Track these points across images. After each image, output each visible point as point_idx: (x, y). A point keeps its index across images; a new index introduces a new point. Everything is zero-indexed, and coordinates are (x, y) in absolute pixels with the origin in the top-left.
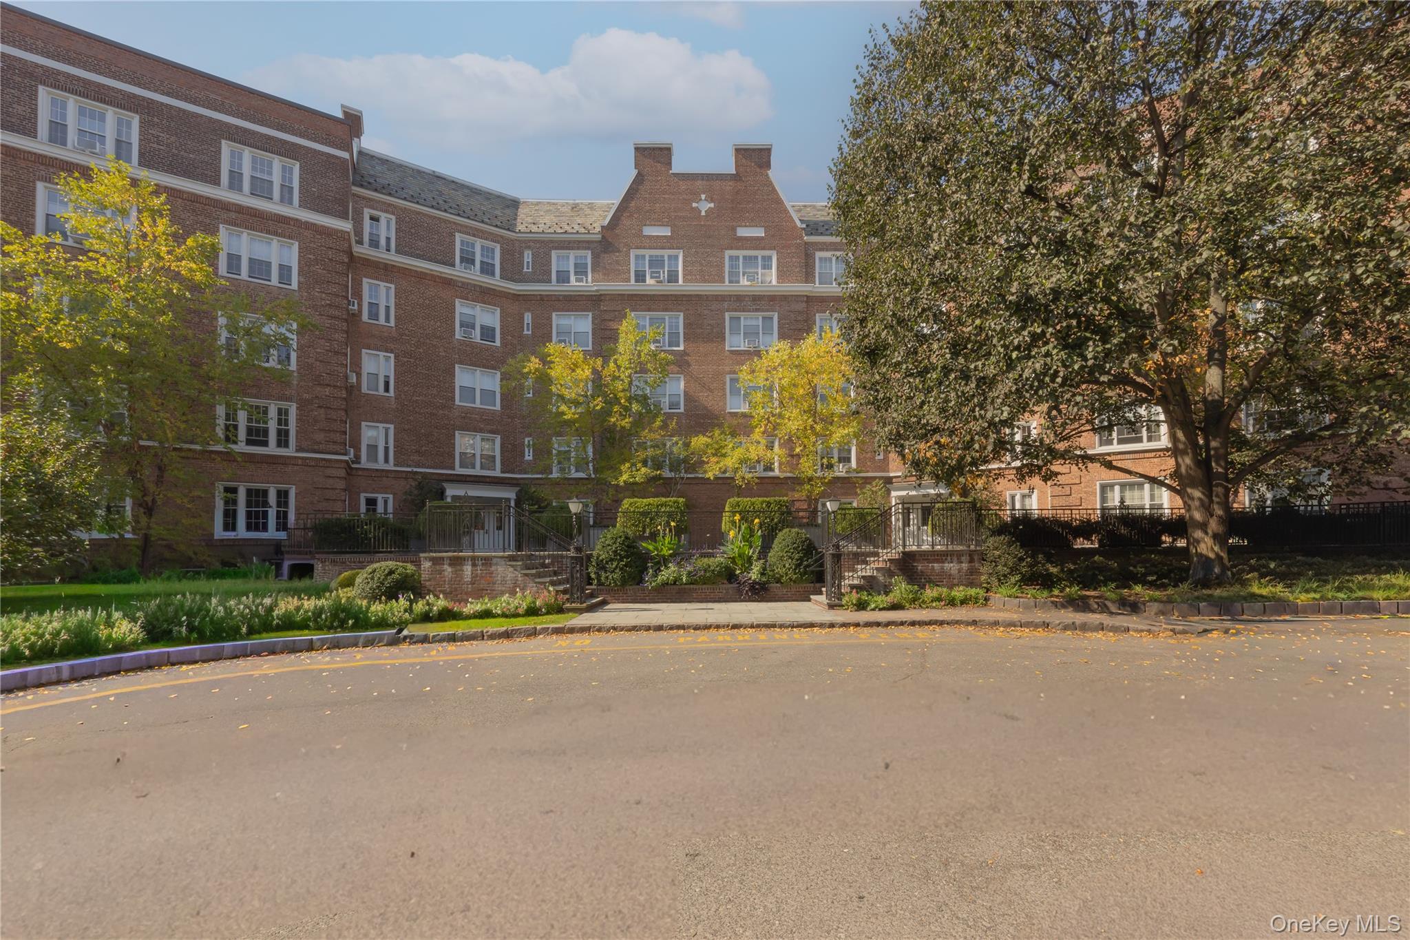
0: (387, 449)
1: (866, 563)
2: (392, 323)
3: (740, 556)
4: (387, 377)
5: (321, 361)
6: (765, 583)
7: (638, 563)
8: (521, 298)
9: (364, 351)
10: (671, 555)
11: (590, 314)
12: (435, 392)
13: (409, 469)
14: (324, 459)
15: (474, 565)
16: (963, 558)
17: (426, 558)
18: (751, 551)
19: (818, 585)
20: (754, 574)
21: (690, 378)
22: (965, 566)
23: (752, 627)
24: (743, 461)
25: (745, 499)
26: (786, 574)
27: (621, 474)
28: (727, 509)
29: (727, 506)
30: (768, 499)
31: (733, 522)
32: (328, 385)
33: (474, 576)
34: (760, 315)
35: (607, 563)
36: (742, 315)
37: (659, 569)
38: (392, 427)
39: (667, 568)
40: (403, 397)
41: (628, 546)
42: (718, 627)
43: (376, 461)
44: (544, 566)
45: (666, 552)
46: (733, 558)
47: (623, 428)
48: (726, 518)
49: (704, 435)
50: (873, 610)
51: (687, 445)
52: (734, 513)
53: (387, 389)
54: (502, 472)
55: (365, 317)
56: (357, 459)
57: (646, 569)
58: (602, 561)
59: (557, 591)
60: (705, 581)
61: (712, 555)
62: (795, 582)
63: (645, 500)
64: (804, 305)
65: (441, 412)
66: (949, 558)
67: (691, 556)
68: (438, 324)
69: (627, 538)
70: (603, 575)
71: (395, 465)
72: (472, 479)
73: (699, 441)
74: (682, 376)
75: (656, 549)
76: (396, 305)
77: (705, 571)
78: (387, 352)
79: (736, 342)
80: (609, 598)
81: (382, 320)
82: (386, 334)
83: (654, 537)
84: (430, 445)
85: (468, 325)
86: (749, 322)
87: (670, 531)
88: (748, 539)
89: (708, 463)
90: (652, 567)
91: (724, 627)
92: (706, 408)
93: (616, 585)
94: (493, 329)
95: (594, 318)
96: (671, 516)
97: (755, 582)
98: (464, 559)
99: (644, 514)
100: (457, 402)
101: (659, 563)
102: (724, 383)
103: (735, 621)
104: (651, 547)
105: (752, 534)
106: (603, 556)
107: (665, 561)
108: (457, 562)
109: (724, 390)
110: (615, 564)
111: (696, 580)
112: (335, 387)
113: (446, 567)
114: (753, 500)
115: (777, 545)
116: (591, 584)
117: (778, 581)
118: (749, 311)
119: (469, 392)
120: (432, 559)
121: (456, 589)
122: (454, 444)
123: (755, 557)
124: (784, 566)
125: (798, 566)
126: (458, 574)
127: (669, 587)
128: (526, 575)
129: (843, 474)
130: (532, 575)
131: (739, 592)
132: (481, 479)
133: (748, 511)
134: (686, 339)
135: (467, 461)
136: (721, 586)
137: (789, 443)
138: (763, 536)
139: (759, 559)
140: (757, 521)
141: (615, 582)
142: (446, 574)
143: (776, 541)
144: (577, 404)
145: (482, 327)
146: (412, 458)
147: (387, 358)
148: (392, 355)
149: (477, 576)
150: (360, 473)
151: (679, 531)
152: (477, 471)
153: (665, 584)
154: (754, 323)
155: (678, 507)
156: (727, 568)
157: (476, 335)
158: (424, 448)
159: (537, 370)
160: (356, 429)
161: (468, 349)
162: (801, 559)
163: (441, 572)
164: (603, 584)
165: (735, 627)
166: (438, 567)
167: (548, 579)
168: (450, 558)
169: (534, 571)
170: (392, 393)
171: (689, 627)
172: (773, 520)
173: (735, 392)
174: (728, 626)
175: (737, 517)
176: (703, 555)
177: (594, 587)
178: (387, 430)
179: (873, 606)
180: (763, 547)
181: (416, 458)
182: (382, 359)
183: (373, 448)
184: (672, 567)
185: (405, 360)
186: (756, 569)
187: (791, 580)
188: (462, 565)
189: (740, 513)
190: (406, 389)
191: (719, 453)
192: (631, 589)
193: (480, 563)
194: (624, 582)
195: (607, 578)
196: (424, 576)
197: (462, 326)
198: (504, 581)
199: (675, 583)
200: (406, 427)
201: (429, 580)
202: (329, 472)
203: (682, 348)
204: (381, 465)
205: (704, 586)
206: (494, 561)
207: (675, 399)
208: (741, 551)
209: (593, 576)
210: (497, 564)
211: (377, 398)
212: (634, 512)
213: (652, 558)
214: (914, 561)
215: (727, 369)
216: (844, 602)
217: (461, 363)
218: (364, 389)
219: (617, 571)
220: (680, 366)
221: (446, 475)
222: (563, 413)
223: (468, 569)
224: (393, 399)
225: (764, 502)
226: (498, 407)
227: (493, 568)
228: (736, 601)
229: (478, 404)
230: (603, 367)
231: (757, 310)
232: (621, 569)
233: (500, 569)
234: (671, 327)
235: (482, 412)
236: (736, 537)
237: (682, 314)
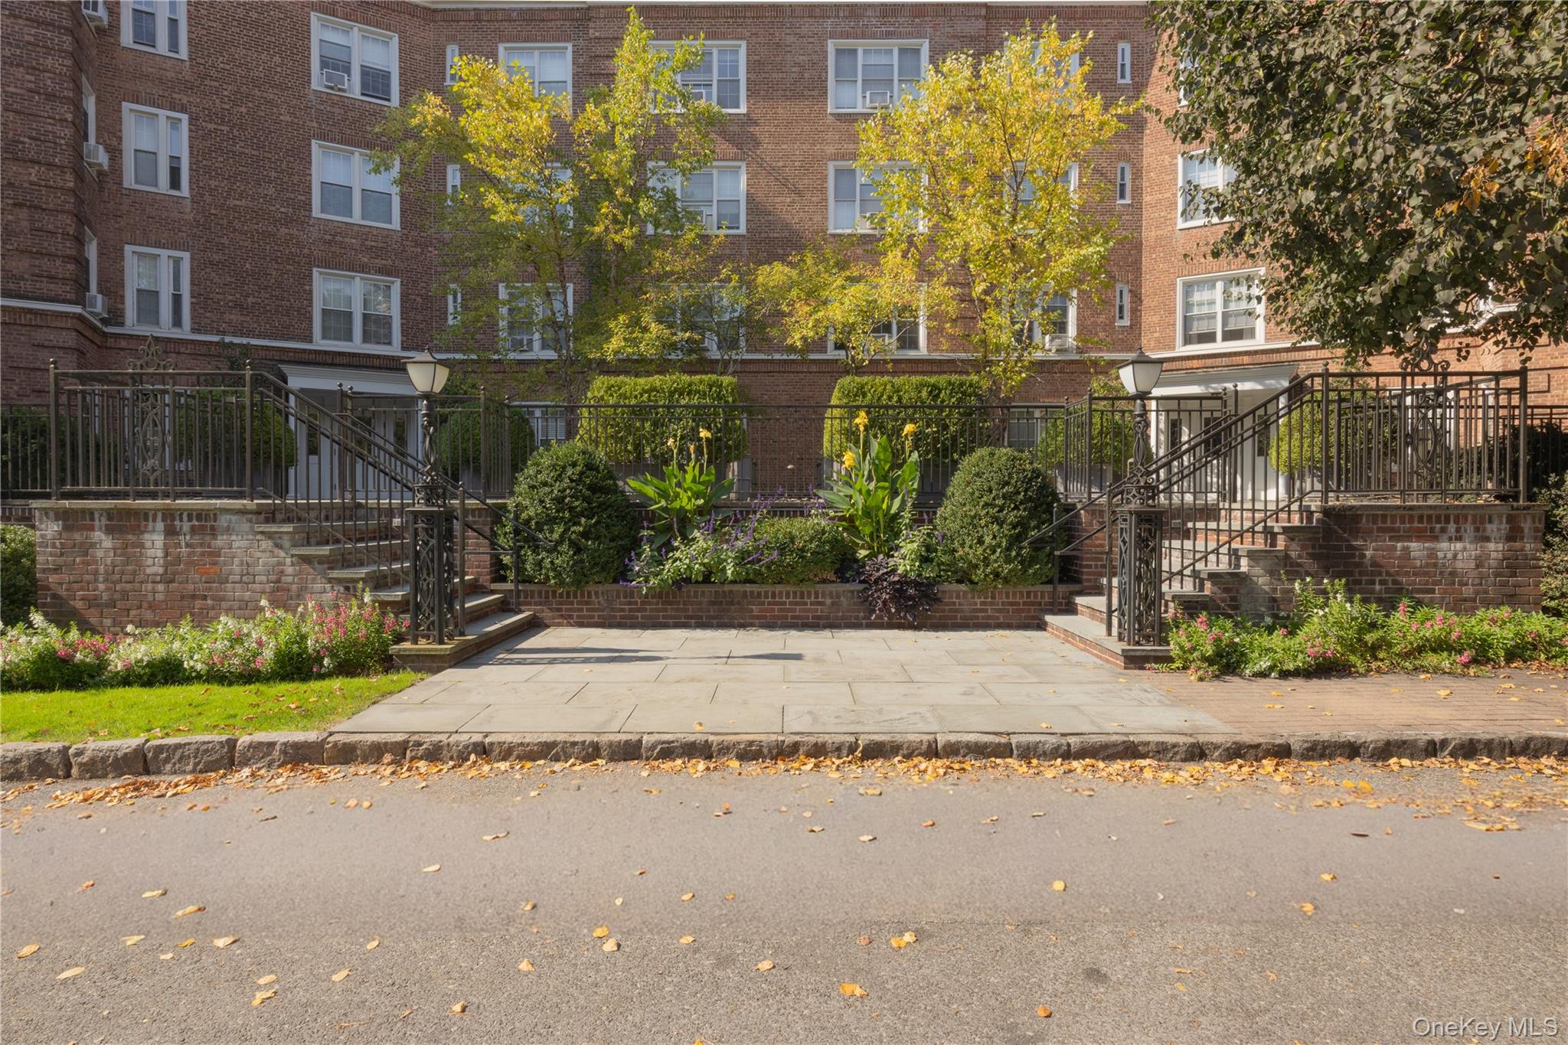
0: (177, 299)
1: (1186, 534)
2: (184, 53)
3: (867, 513)
4: (175, 159)
5: (16, 112)
6: (931, 583)
7: (616, 530)
8: (439, 17)
9: (126, 106)
10: (700, 511)
11: (570, 46)
12: (271, 191)
13: (216, 339)
14: (30, 311)
15: (171, 532)
16: (1491, 528)
17: (45, 511)
18: (897, 502)
19: (1062, 589)
20: (905, 558)
21: (759, 169)
22: (1495, 549)
23: (932, 752)
24: (867, 312)
25: (878, 380)
26: (986, 561)
27: (609, 335)
28: (834, 401)
29: (836, 393)
30: (933, 380)
31: (851, 435)
32: (33, 162)
33: (171, 561)
34: (895, 44)
35: (539, 528)
36: (860, 45)
37: (669, 543)
38: (186, 256)
39: (688, 541)
40: (208, 198)
41: (590, 488)
42: (818, 751)
43: (157, 322)
44: (386, 533)
45: (686, 502)
46: (851, 519)
47: (620, 247)
48: (831, 426)
49: (783, 259)
50: (1263, 675)
51: (749, 285)
52: (852, 411)
53: (175, 183)
54: (403, 348)
55: (127, 37)
56: (115, 316)
57: (637, 543)
58: (528, 521)
59: (384, 604)
60: (780, 575)
61: (801, 512)
62: (1006, 581)
63: (642, 381)
64: (981, 23)
65: (284, 230)
66: (1452, 527)
67: (747, 512)
68: (277, 59)
69: (590, 467)
70: (530, 557)
71: (194, 330)
72: (345, 361)
73: (772, 275)
74: (743, 165)
75: (664, 494)
76: (190, 18)
77: (782, 549)
78: (173, 109)
79: (844, 97)
80: (546, 614)
81: (162, 46)
82: (170, 75)
83: (658, 466)
84: (263, 294)
85: (336, 65)
86: (873, 60)
87: (699, 451)
88: (887, 475)
89: (790, 314)
90: (650, 540)
91: (838, 750)
92: (786, 226)
93: (562, 583)
94: (387, 76)
95: (576, 54)
96: (701, 416)
97: (904, 581)
98: (145, 515)
99: (640, 411)
100: (316, 212)
101: (669, 528)
102: (825, 178)
103: (873, 730)
104: (650, 491)
105: (897, 461)
106: (531, 512)
107: (683, 524)
108: (125, 524)
109: (823, 190)
110: (559, 530)
111: (758, 573)
112: (50, 165)
113: (98, 535)
114: (898, 380)
115: (959, 486)
116: (504, 579)
117: (964, 578)
118: (873, 36)
119: (337, 195)
120: (63, 515)
121: (125, 596)
122: (311, 292)
123: (907, 515)
124: (981, 541)
125: (1016, 540)
126: (130, 552)
127: (692, 588)
128: (306, 559)
129: (1052, 356)
130: (321, 560)
131: (866, 602)
132: (363, 362)
133: (887, 407)
134: (752, 92)
135: (338, 322)
136: (820, 587)
137: (961, 278)
138: (924, 465)
139: (917, 522)
140: (909, 428)
141: (558, 575)
142: (100, 554)
143: (958, 478)
144: (523, 196)
145: (366, 72)
146: (227, 317)
147: (175, 123)
148: (185, 117)
149: (178, 560)
150: (124, 344)
151: (719, 453)
152: (357, 345)
153: (682, 581)
154: (883, 60)
155: (719, 397)
156: (835, 542)
157: (353, 87)
158: (250, 300)
159: (438, 121)
160: (112, 257)
161: (337, 110)
162: (1022, 525)
163: (86, 548)
164: (529, 580)
165: (876, 751)
166: (77, 536)
167: (362, 572)
168: (109, 514)
169: (325, 550)
170: (185, 190)
171: (724, 750)
172: (946, 427)
173: (845, 196)
174: (852, 749)
175: (862, 419)
176: (779, 512)
177: (509, 586)
178: (177, 262)
179: (1264, 664)
180: (921, 492)
181: (234, 317)
182: (163, 124)
183: (148, 298)
184: (701, 540)
185: (211, 126)
186: (909, 546)
187: (997, 575)
188: (139, 530)
189: (868, 408)
190: (213, 183)
191: (815, 296)
192: (600, 591)
193: (186, 526)
194: (581, 577)
195: (539, 564)
196: (44, 559)
197: (324, 63)
198: (248, 576)
199: (707, 579)
200: (216, 257)
201: (57, 570)
202: (41, 336)
203: (743, 109)
204: (165, 328)
205: (778, 588)
206: (223, 521)
207: (728, 210)
208: (871, 502)
209: (507, 559)
210: (228, 530)
211: (155, 199)
212: (615, 406)
213: (652, 517)
214: (1355, 532)
215: (830, 150)
216: (1173, 649)
217: (323, 137)
218: (129, 181)
219: (564, 547)
220: (739, 146)
221: (295, 351)
222: (493, 210)
223: (155, 542)
224: (188, 202)
225: (923, 385)
226: (396, 224)
227: (220, 541)
228: (856, 626)
229: (357, 218)
230: (575, 115)
231: (889, 35)
232: (573, 544)
233: (239, 543)
234: (722, 70)
235: (364, 233)
236: (857, 467)
237: (744, 44)
